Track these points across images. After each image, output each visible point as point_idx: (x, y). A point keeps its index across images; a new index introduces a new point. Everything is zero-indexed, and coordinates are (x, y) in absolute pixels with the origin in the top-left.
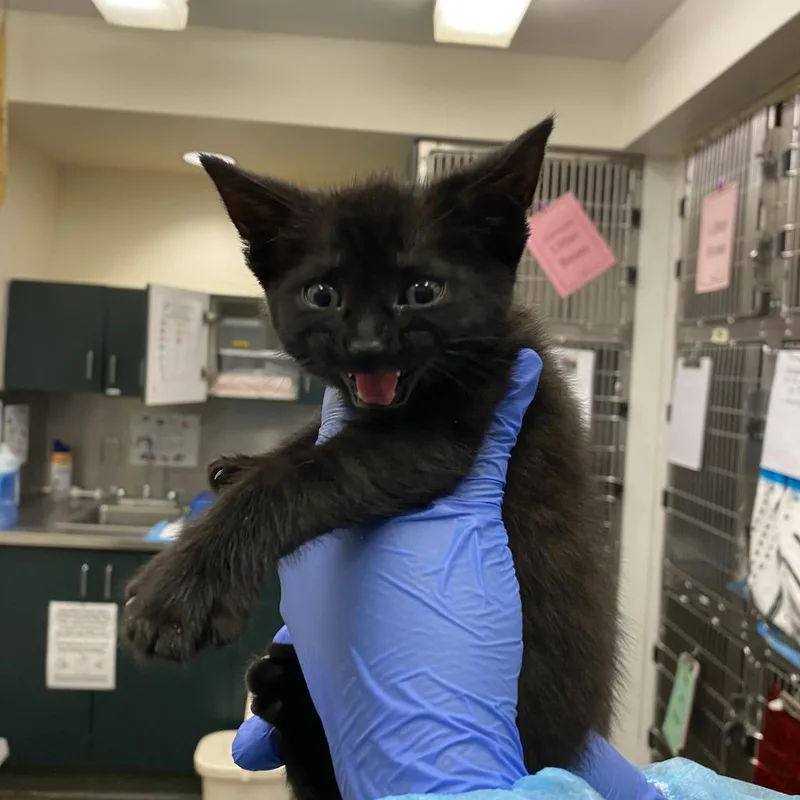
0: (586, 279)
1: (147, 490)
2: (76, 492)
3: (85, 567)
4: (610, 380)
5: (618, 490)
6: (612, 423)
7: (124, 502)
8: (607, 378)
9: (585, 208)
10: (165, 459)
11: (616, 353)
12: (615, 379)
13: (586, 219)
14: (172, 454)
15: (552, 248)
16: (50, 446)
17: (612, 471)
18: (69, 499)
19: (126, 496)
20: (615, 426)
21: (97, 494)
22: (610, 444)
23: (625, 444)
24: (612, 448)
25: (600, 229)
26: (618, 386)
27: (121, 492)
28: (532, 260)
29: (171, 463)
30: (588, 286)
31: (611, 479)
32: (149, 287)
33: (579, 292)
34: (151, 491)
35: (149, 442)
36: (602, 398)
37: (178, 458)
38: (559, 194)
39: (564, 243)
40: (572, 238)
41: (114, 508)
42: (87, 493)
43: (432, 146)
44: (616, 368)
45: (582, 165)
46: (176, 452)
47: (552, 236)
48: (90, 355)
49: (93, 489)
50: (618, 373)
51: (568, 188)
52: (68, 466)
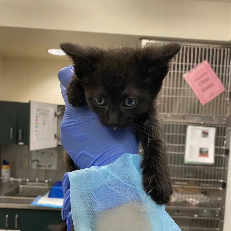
0: (213, 97)
1: (37, 179)
2: (12, 179)
3: (7, 216)
4: (222, 140)
5: (224, 185)
6: (222, 157)
7: (28, 183)
8: (221, 138)
9: (212, 67)
10: (45, 167)
11: (225, 128)
12: (224, 139)
13: (212, 71)
14: (47, 165)
15: (198, 84)
16: (2, 162)
17: (222, 177)
18: (10, 182)
19: (29, 181)
20: (224, 159)
21: (19, 180)
22: (222, 167)
23: (227, 166)
24: (222, 168)
25: (219, 76)
26: (225, 142)
27: (28, 180)
28: (190, 89)
29: (47, 168)
30: (213, 100)
31: (221, 181)
32: (30, 102)
33: (209, 103)
34: (39, 179)
35: (38, 161)
36: (219, 147)
37: (50, 166)
38: (201, 61)
39: (203, 82)
40: (207, 80)
41: (25, 186)
42: (16, 180)
43: (148, 41)
44: (224, 135)
45: (211, 49)
46: (49, 164)
47: (199, 79)
48: (12, 129)
49: (18, 178)
50: (225, 137)
51: (205, 59)
52: (8, 170)
